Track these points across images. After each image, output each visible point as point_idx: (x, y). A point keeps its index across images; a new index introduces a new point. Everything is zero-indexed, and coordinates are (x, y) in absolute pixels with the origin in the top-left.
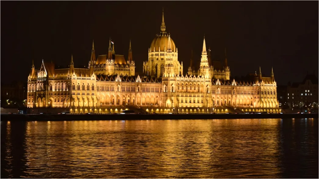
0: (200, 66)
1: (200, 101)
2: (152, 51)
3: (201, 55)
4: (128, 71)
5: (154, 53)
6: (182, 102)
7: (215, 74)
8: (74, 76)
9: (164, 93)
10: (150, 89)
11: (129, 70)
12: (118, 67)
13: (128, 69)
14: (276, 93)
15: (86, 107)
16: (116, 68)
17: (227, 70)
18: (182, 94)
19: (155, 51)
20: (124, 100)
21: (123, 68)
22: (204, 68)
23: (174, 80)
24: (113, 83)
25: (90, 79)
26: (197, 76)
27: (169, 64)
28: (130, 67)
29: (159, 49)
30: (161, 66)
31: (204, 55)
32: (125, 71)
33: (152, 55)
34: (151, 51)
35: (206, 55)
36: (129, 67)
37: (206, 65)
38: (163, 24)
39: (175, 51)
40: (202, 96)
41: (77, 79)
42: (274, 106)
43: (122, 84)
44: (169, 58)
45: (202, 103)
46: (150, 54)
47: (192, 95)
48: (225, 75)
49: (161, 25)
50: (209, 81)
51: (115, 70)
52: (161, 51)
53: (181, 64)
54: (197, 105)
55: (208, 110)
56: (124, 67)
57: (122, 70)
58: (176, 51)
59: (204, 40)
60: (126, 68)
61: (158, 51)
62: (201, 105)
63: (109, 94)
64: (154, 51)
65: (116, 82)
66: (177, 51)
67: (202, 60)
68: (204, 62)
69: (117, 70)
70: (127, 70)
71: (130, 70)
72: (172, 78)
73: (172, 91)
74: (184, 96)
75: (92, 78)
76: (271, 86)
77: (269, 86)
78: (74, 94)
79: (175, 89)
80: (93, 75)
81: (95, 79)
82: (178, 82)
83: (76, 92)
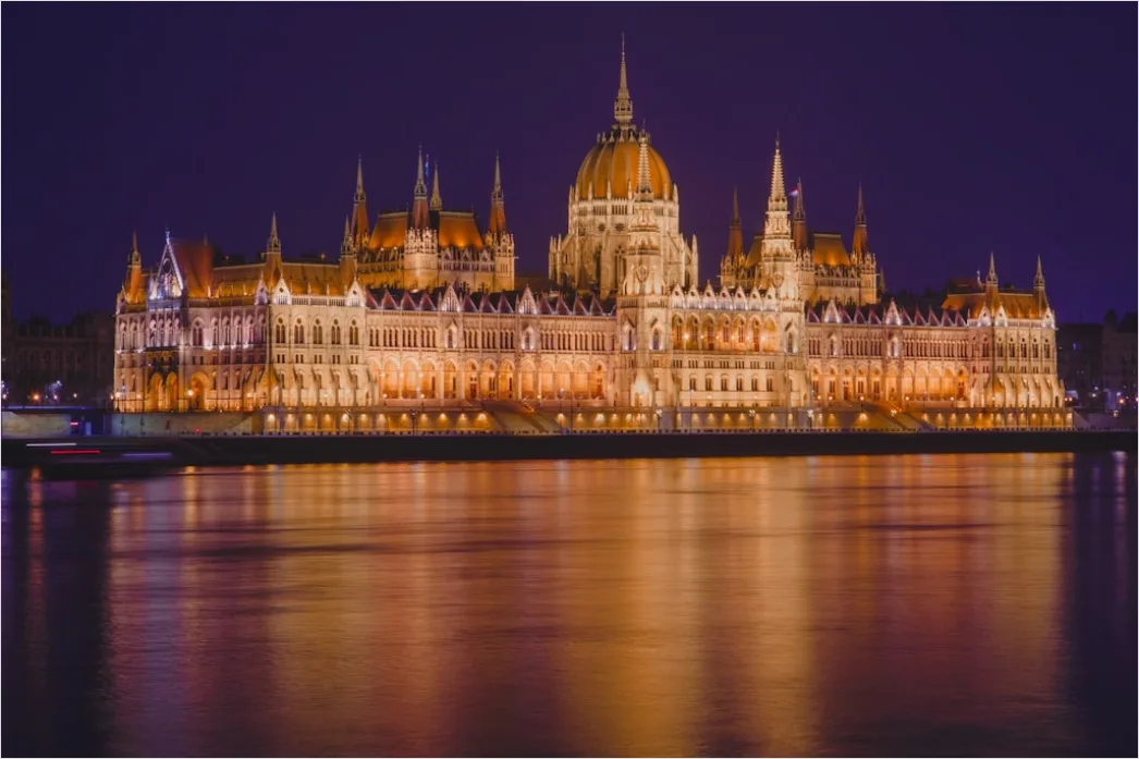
0: (763, 254)
1: (762, 385)
2: (583, 198)
3: (767, 210)
4: (491, 274)
5: (589, 206)
6: (693, 386)
7: (823, 284)
8: (283, 294)
9: (625, 353)
10: (573, 339)
11: (493, 269)
12: (450, 256)
13: (489, 263)
14: (1054, 354)
15: (327, 410)
16: (443, 262)
17: (868, 268)
18: (693, 357)
19: (594, 198)
20: (474, 382)
21: (470, 263)
22: (775, 260)
23: (662, 305)
24: (430, 319)
25: (342, 304)
26: (748, 292)
27: (643, 243)
28: (496, 258)
29: (609, 189)
30: (617, 252)
31: (777, 210)
32: (477, 273)
33: (582, 213)
34: (577, 197)
35: (783, 210)
36: (492, 259)
37: (784, 249)
38: (624, 94)
39: (666, 196)
40: (770, 366)
41: (295, 302)
42: (1046, 400)
43: (464, 322)
44: (643, 224)
45: (770, 389)
46: (574, 208)
47: (732, 360)
48: (859, 286)
49: (614, 98)
50: (795, 310)
51: (439, 268)
52: (614, 196)
53: (690, 246)
54: (748, 398)
55: (790, 417)
56: (473, 259)
57: (466, 268)
58: (671, 198)
59: (775, 154)
60: (481, 262)
61: (605, 198)
62: (763, 398)
63: (413, 358)
64: (590, 197)
65: (443, 315)
66: (676, 198)
67: (768, 230)
68: (777, 236)
69: (448, 267)
70: (485, 269)
71: (498, 268)
72: (656, 299)
73: (656, 345)
74: (701, 364)
75: (350, 298)
76: (1033, 325)
77: (1027, 325)
78: (281, 359)
79: (669, 338)
80: (352, 289)
81: (363, 304)
82: (675, 313)
83: (290, 351)
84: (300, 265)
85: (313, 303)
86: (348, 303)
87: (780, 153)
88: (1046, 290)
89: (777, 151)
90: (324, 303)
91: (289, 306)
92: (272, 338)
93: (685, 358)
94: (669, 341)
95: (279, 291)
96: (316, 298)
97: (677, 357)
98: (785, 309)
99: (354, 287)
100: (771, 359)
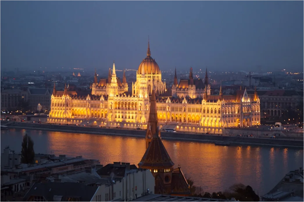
4: (105, 92)
6: (119, 117)
7: (178, 93)
12: (98, 88)
13: (105, 89)
17: (190, 89)
24: (85, 102)
25: (62, 99)
32: (103, 92)
40: (136, 113)
48: (188, 93)
54: (131, 120)
57: (101, 91)
62: (134, 121)
69: (98, 90)
71: (107, 90)
72: (112, 98)
73: (111, 108)
74: (121, 112)
78: (53, 109)
79: (114, 106)
80: (63, 96)
81: (65, 99)
82: (115, 101)
83: (55, 108)
84: (60, 91)
85: (58, 99)
90: (59, 99)
91: (54, 99)
92: (52, 105)
93: (118, 111)
94: (113, 107)
95: (53, 97)
96: (58, 98)
97: (116, 111)
98: (139, 100)
99: (64, 95)
100: (136, 111)
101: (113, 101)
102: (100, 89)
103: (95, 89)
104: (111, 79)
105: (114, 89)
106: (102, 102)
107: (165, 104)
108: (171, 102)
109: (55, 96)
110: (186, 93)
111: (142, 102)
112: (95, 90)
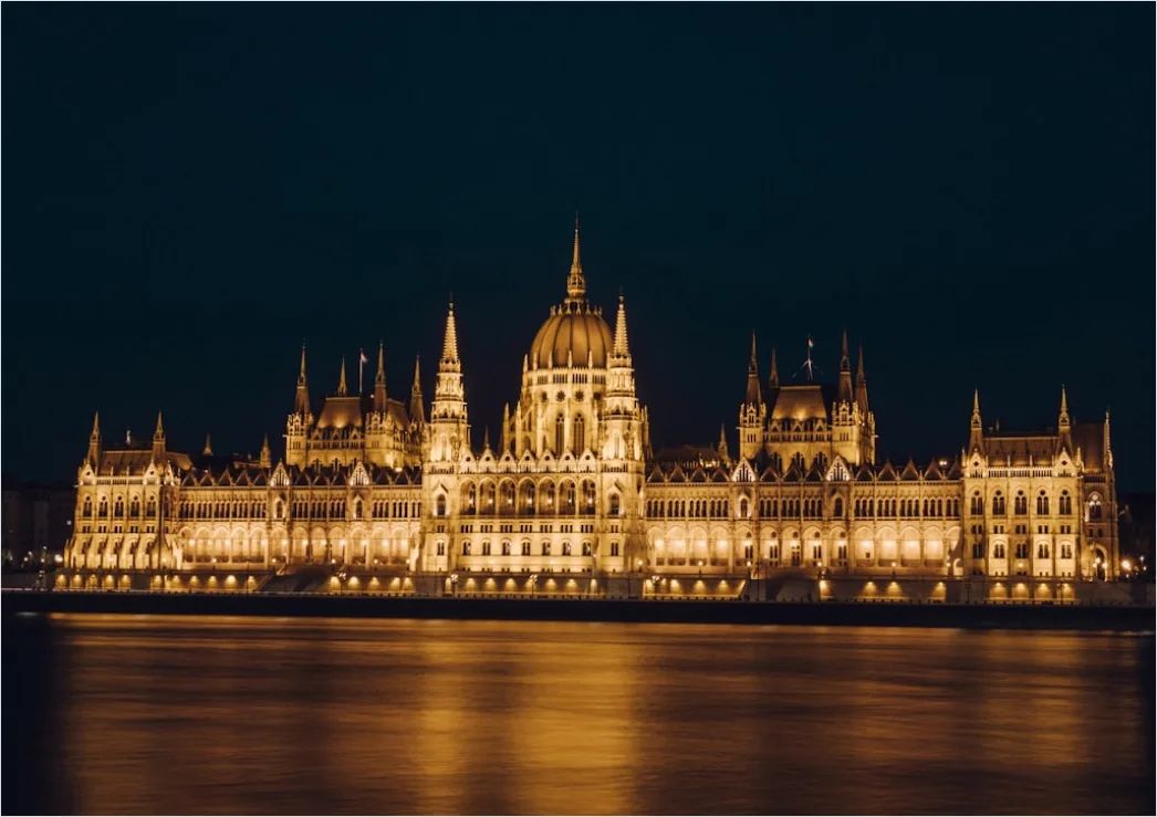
1: (576, 549)
4: (359, 451)
6: (486, 551)
7: (775, 440)
8: (89, 476)
11: (363, 446)
12: (321, 437)
13: (359, 441)
15: (109, 571)
16: (312, 442)
18: (486, 522)
23: (451, 471)
24: (260, 494)
25: (141, 483)
28: (367, 436)
32: (348, 451)
35: (626, 367)
38: (576, 268)
40: (587, 529)
41: (99, 483)
43: (291, 495)
45: (585, 553)
48: (830, 439)
51: (308, 447)
52: (574, 366)
54: (556, 564)
55: (594, 583)
57: (335, 447)
60: (351, 441)
62: (577, 564)
69: (316, 447)
70: (354, 447)
71: (369, 445)
72: (446, 466)
73: (441, 510)
74: (496, 528)
75: (147, 476)
76: (1036, 474)
77: (1027, 474)
78: (86, 530)
79: (454, 503)
80: (150, 470)
81: (158, 482)
82: (466, 479)
83: (94, 523)
84: (122, 452)
85: (115, 483)
86: (145, 483)
87: (624, 309)
88: (1073, 430)
89: (621, 306)
90: (124, 483)
91: (94, 487)
92: (79, 513)
93: (477, 523)
94: (453, 506)
95: (87, 474)
96: (117, 478)
97: (467, 522)
98: (605, 469)
99: (152, 467)
100: (587, 521)
101: (450, 481)
102: (331, 442)
103: (302, 439)
104: (438, 379)
105: (454, 426)
106: (358, 490)
107: (723, 491)
108: (759, 474)
109: (99, 468)
110: (820, 439)
111: (623, 478)
112: (303, 445)
